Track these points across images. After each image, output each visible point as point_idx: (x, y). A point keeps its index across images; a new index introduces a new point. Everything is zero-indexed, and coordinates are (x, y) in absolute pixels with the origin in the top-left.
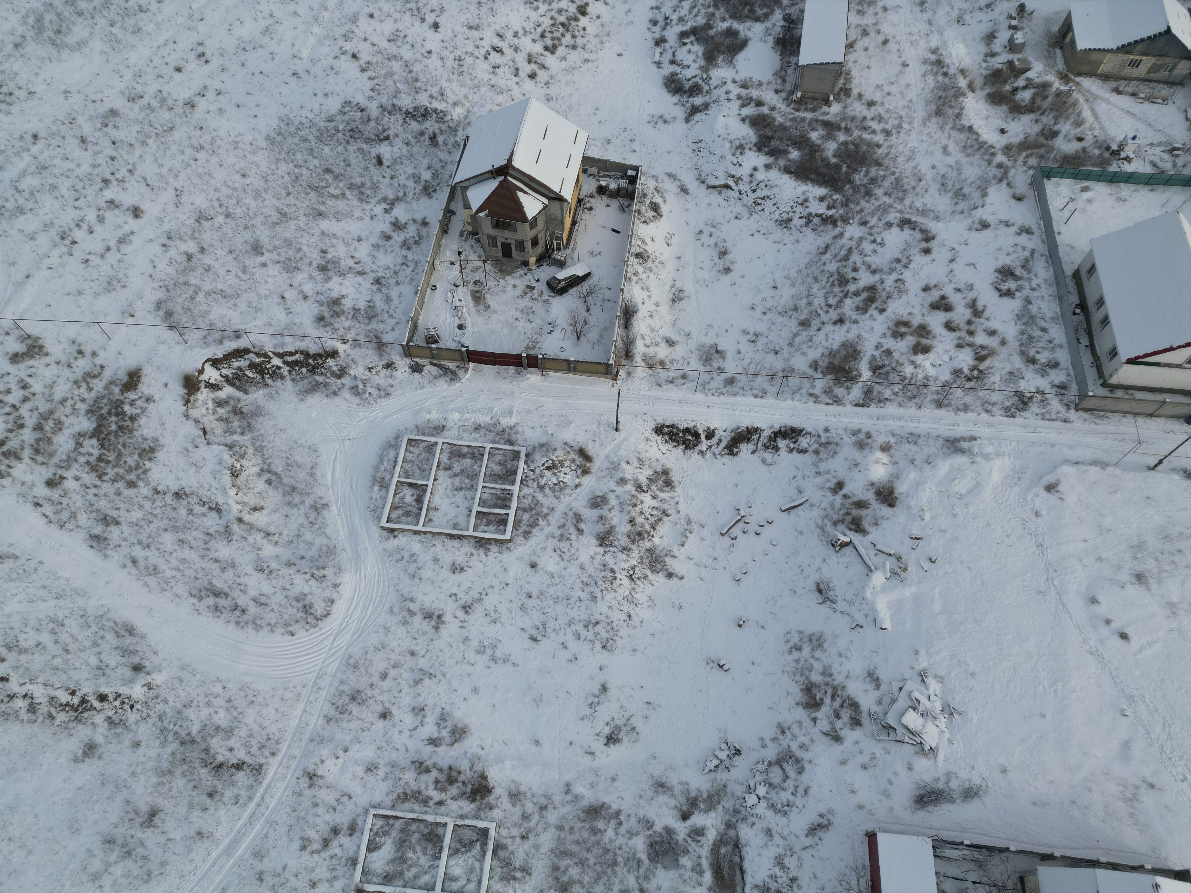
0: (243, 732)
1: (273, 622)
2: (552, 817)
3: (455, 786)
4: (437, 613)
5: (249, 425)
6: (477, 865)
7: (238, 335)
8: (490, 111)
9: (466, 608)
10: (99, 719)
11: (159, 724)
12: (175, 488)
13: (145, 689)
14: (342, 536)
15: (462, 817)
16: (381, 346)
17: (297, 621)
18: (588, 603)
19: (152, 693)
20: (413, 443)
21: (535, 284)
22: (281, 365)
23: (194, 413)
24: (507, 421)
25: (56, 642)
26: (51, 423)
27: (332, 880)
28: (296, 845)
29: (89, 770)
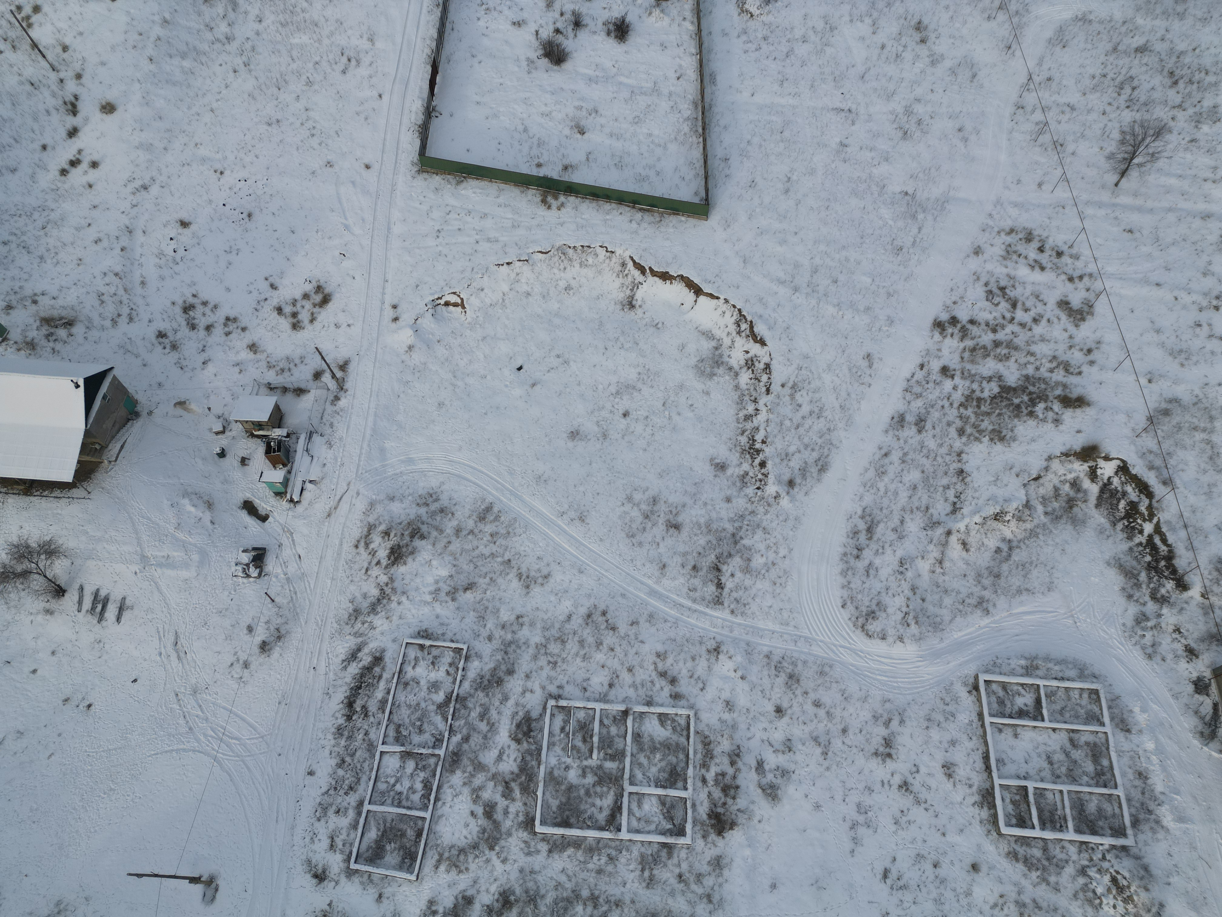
0: (748, 582)
1: (852, 585)
2: (701, 910)
3: (721, 795)
4: (893, 752)
5: (1058, 518)
6: (653, 827)
7: (1167, 482)
9: (905, 786)
11: (747, 513)
12: (967, 468)
13: (775, 494)
14: (957, 635)
15: (694, 805)
17: (857, 608)
20: (1094, 696)
22: (1146, 533)
23: (1056, 465)
24: (1165, 814)
26: (1005, 351)
27: (634, 685)
28: (660, 648)
29: (705, 470)
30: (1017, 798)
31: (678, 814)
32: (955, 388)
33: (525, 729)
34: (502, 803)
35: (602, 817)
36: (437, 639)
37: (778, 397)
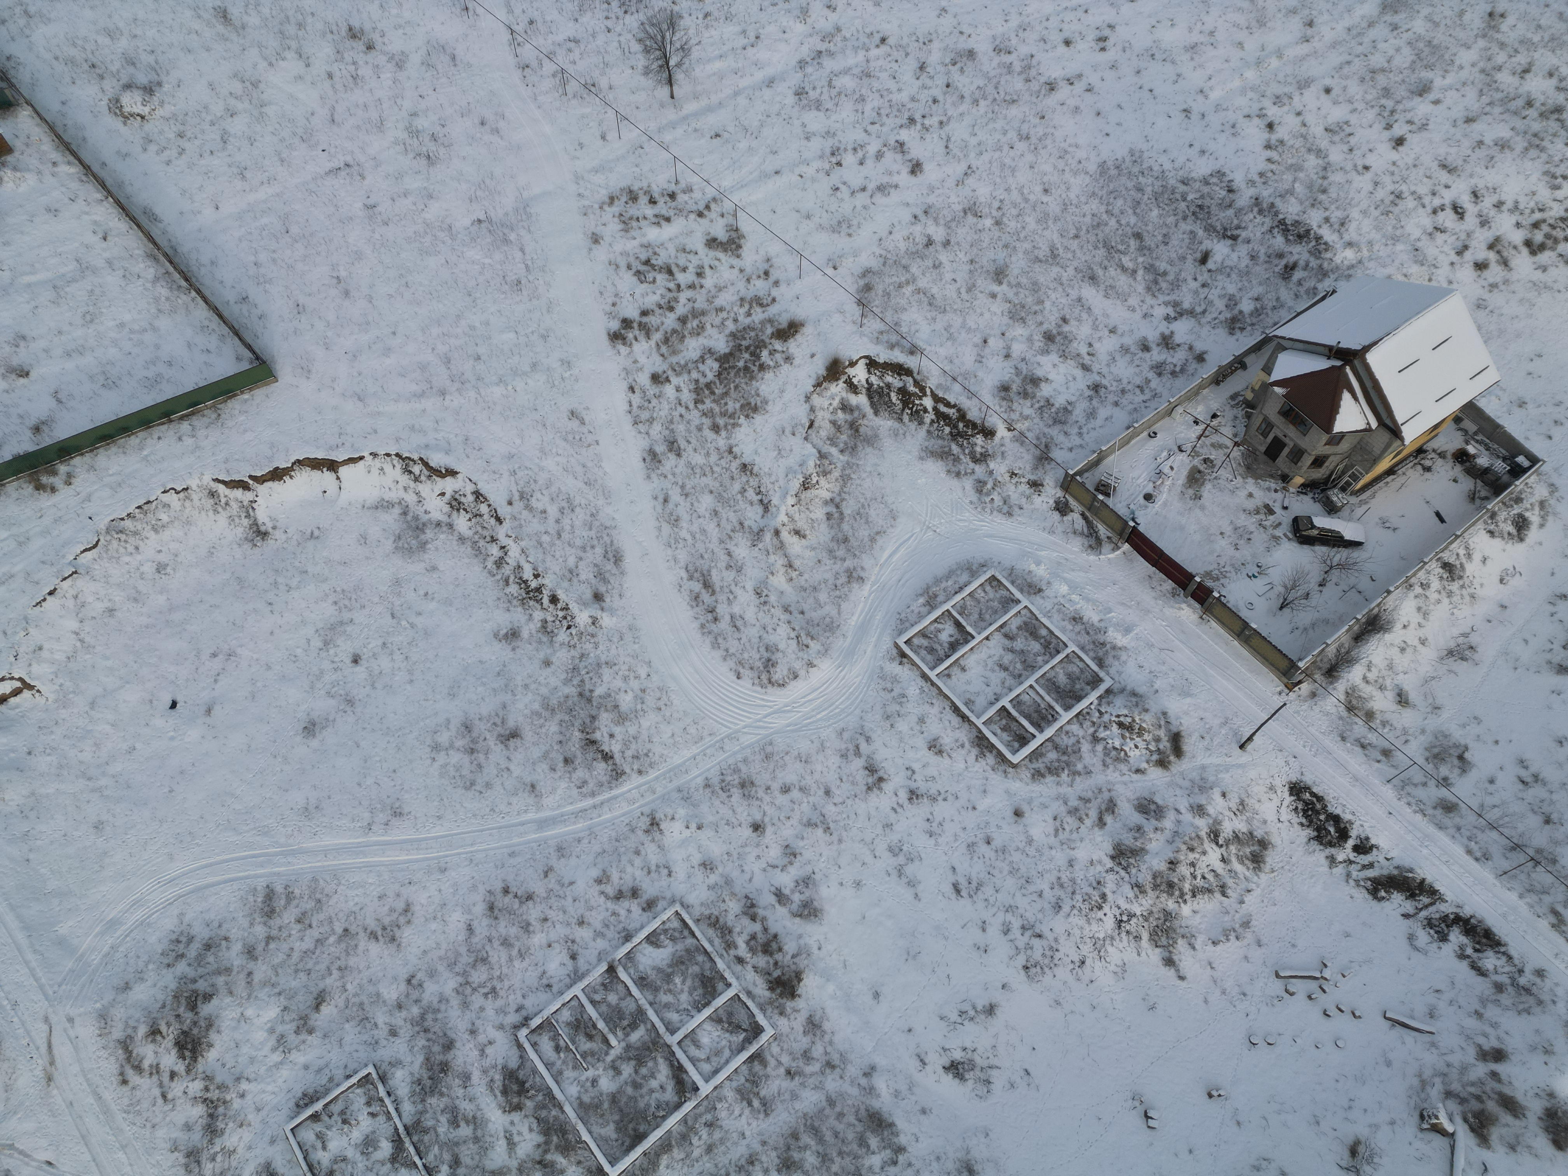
0: (632, 730)
3: (766, 958)
4: (881, 773)
5: (854, 448)
6: (727, 1053)
7: (913, 350)
8: (1389, 277)
9: (914, 795)
10: (538, 615)
11: (577, 661)
12: (746, 459)
13: (590, 621)
14: (854, 621)
15: (749, 994)
16: (1044, 457)
17: (752, 668)
19: (592, 629)
20: (995, 583)
21: (1277, 509)
22: (930, 409)
23: (816, 400)
24: (1115, 636)
25: (557, 521)
26: (695, 323)
27: (598, 934)
28: (595, 873)
29: (498, 652)
30: (1004, 722)
31: (741, 1017)
32: (678, 389)
33: (515, 1087)
35: (669, 1095)
36: (327, 1091)
37: (514, 518)
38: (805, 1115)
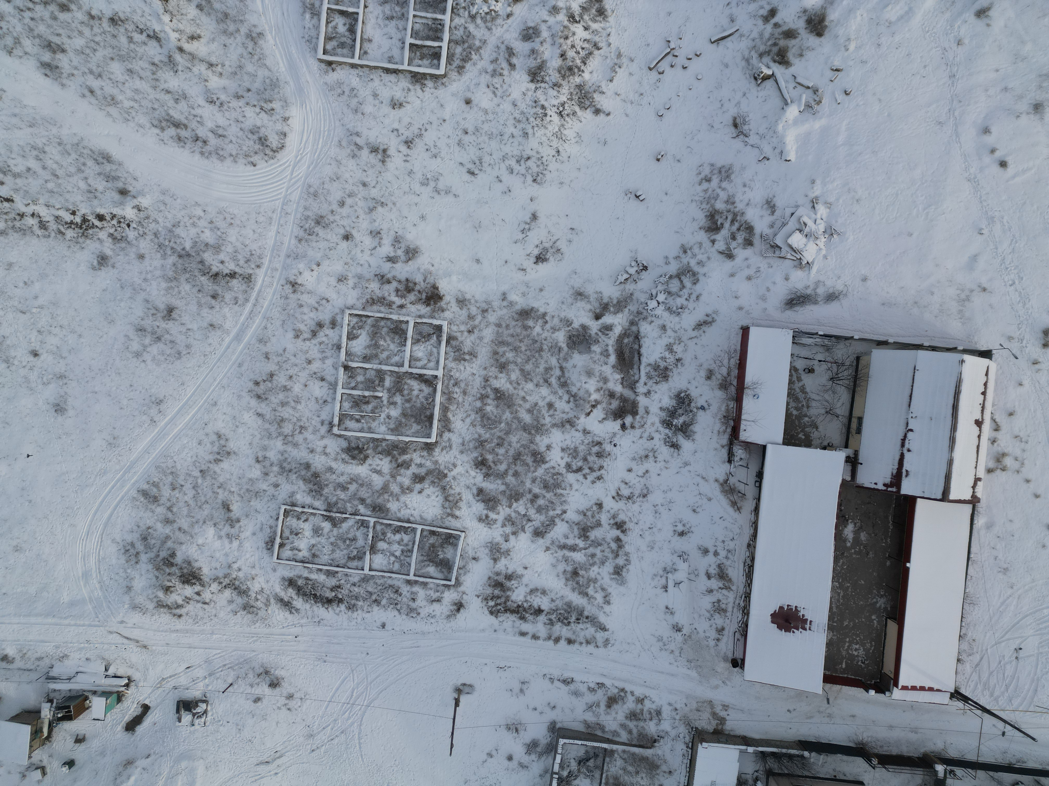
0: (229, 249)
1: (234, 153)
2: (492, 318)
3: (413, 294)
4: (382, 147)
6: (435, 350)
9: (408, 143)
10: (103, 235)
11: (156, 240)
13: (135, 211)
14: (282, 68)
15: (420, 317)
17: (256, 153)
18: (520, 139)
19: (142, 215)
25: (44, 168)
27: (323, 359)
28: (291, 335)
29: (106, 277)
30: (418, 54)
31: (427, 329)
33: (356, 452)
34: (413, 469)
35: (427, 390)
36: (275, 533)
37: (16, 190)
38: (492, 341)
